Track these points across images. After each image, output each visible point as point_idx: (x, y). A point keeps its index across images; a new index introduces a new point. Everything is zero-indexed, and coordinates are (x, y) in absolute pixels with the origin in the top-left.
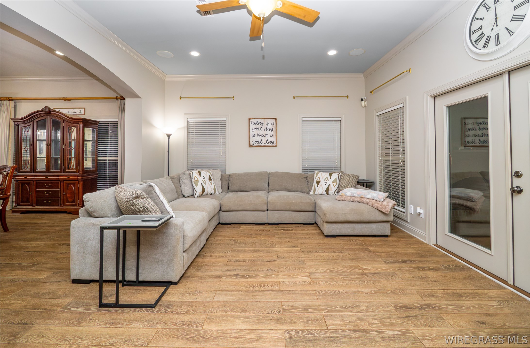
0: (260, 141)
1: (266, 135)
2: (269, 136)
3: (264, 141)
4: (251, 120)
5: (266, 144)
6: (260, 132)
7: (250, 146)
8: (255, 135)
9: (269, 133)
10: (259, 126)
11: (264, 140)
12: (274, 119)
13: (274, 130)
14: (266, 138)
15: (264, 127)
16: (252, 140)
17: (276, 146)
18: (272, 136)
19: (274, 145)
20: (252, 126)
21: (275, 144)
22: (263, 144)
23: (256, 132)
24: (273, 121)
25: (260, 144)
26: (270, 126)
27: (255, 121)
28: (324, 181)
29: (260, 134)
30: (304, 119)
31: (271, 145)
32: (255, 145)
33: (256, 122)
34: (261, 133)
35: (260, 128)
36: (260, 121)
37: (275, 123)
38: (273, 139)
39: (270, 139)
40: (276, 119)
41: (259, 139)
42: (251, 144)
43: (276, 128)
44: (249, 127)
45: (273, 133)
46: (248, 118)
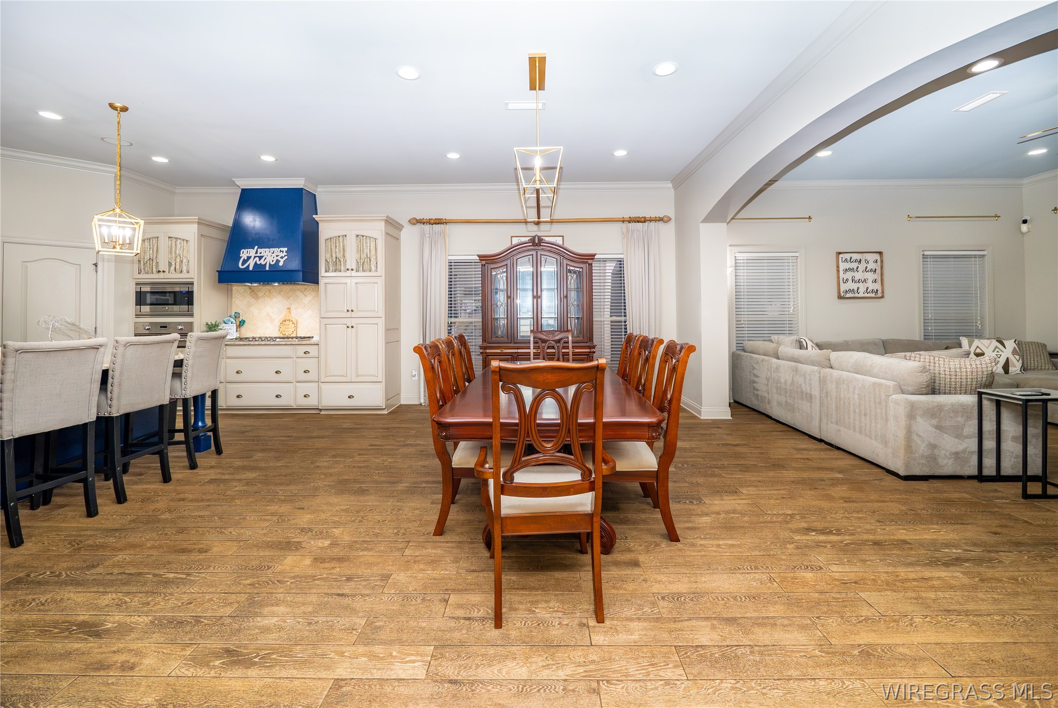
0: (856, 289)
1: (865, 280)
2: (870, 281)
3: (862, 290)
4: (841, 256)
5: (866, 295)
6: (855, 274)
7: (840, 297)
8: (847, 280)
9: (870, 276)
10: (854, 265)
11: (862, 287)
12: (878, 255)
13: (878, 271)
14: (866, 285)
15: (862, 267)
16: (844, 287)
17: (882, 297)
18: (875, 281)
19: (878, 295)
20: (843, 266)
21: (879, 295)
22: (861, 295)
23: (849, 275)
24: (877, 257)
25: (857, 295)
26: (871, 266)
27: (848, 256)
28: (993, 351)
29: (856, 279)
30: (926, 253)
31: (873, 295)
32: (848, 295)
33: (849, 259)
34: (858, 276)
35: (855, 268)
36: (855, 256)
37: (879, 261)
38: (877, 286)
39: (872, 286)
40: (880, 253)
41: (854, 286)
42: (842, 294)
43: (882, 267)
44: (838, 267)
45: (877, 276)
46: (837, 253)
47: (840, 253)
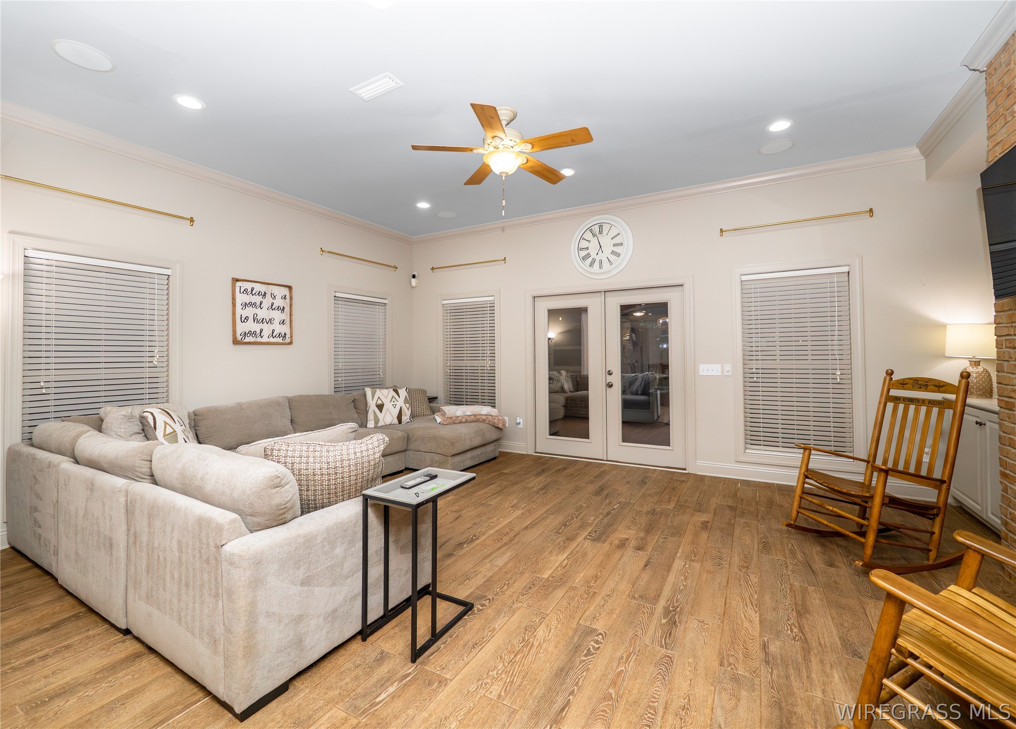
0: (258, 332)
1: (270, 320)
2: (276, 322)
3: (266, 333)
4: (238, 284)
5: (272, 340)
6: (258, 311)
7: (236, 342)
8: (247, 318)
9: (277, 315)
10: (257, 299)
11: (267, 329)
12: (287, 289)
13: (287, 310)
14: (272, 327)
15: (267, 302)
16: (241, 328)
17: (291, 343)
18: (283, 322)
19: (286, 341)
20: (241, 298)
21: (288, 340)
22: (265, 339)
23: (249, 312)
24: (286, 291)
25: (259, 339)
26: (278, 302)
27: (249, 286)
28: (391, 402)
29: (259, 318)
30: (338, 295)
31: (280, 340)
32: (247, 340)
33: (250, 290)
34: (262, 314)
35: (258, 303)
36: (258, 287)
37: (287, 296)
38: (285, 329)
39: (279, 329)
40: (290, 288)
41: (256, 327)
42: (239, 338)
43: (291, 305)
44: (234, 299)
45: (285, 316)
46: (233, 278)
47: (237, 280)
